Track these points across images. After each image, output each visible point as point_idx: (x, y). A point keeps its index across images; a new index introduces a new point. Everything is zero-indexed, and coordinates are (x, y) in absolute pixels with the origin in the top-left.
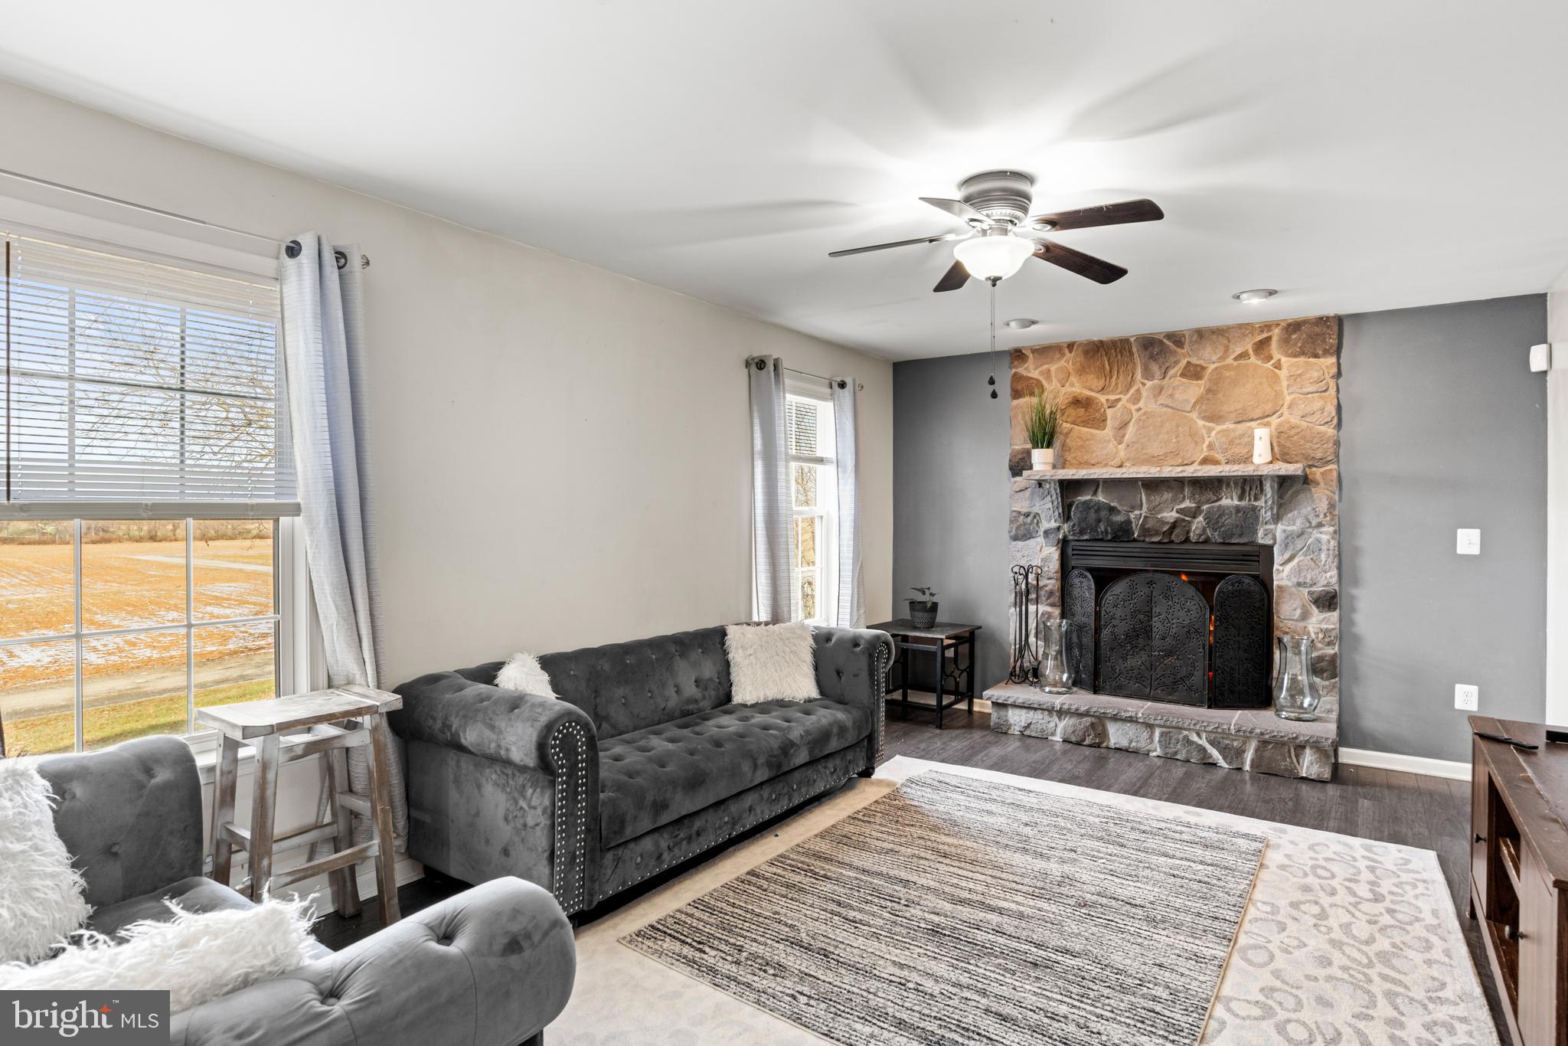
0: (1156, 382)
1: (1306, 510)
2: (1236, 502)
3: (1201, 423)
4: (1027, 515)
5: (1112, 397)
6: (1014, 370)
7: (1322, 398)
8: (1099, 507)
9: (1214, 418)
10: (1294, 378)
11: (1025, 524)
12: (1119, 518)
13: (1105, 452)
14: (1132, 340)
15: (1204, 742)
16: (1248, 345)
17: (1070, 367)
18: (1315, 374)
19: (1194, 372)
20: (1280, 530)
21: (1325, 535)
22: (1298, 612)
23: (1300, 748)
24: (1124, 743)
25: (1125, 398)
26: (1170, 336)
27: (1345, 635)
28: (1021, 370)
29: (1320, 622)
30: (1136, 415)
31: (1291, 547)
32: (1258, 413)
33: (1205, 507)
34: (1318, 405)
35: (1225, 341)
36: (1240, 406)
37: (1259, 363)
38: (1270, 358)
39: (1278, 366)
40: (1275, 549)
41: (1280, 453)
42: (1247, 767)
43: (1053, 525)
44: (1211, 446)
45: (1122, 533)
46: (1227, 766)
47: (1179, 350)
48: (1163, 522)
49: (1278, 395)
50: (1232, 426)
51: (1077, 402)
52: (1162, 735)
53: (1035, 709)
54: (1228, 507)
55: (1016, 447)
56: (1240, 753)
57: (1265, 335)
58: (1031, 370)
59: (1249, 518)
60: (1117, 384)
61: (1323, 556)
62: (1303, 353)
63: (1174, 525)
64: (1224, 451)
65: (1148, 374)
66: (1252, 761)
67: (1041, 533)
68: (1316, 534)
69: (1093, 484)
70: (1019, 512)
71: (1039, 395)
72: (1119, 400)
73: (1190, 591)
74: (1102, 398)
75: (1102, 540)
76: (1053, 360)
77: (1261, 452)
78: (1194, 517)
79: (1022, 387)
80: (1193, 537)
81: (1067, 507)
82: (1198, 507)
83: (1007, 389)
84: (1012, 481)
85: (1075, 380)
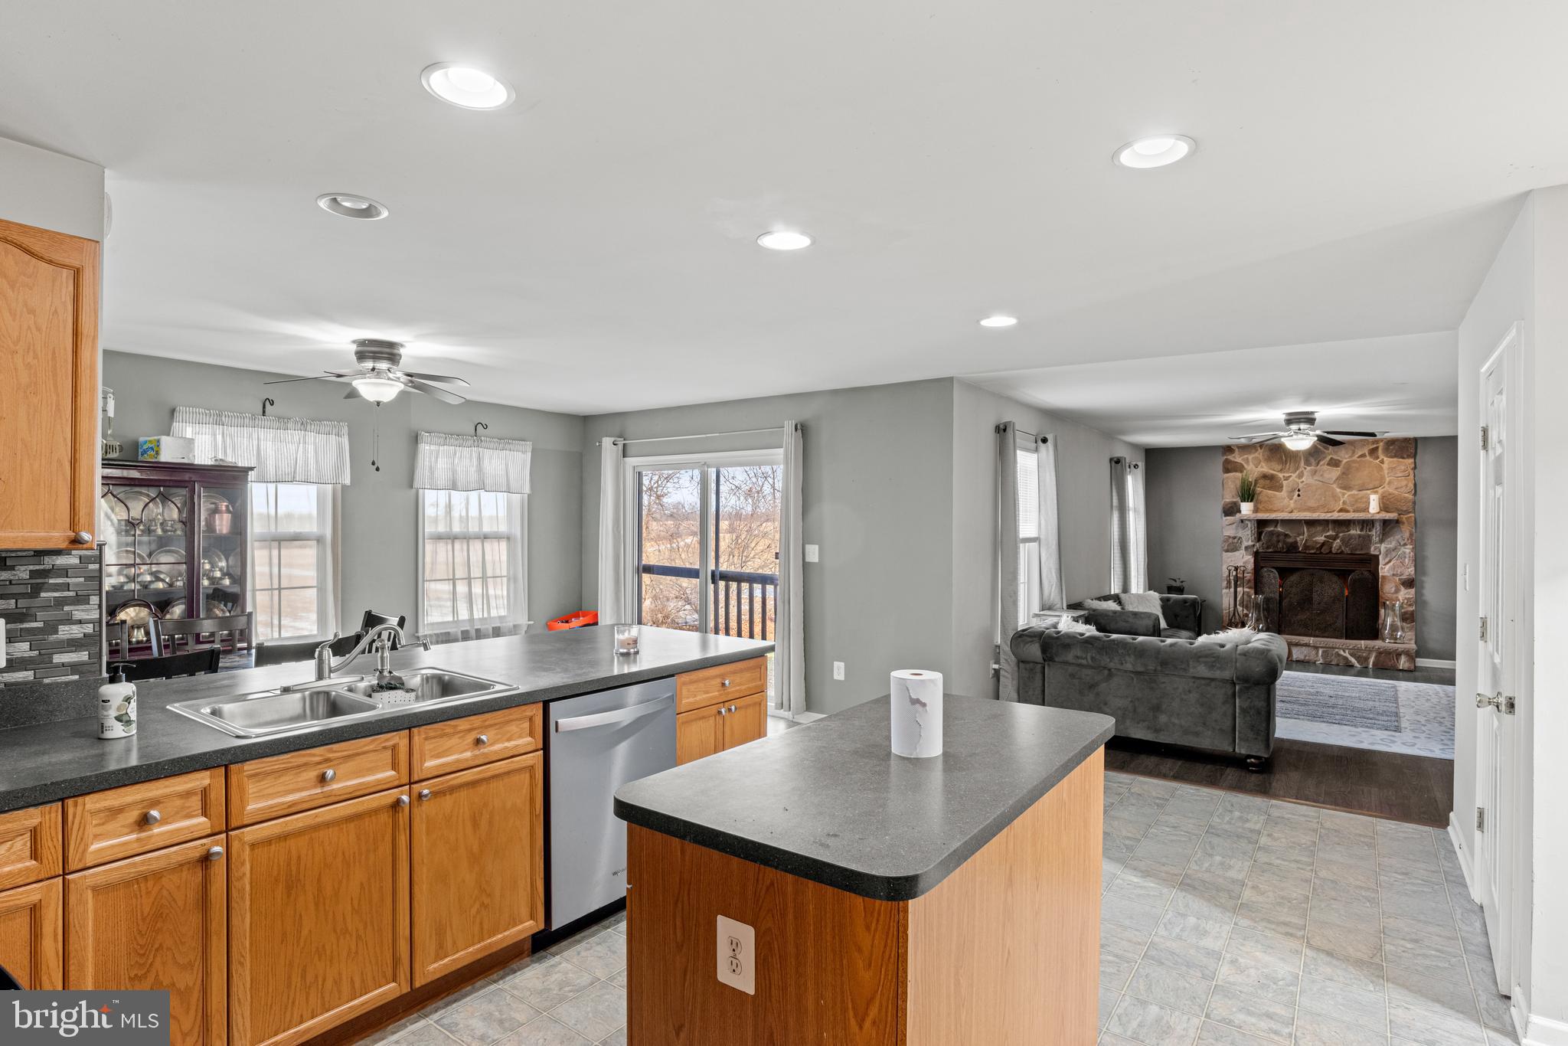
0: (1312, 467)
1: (1398, 537)
2: (1359, 532)
3: (1338, 490)
4: (1234, 538)
5: (1287, 475)
6: (1225, 457)
7: (1406, 479)
8: (1279, 534)
9: (1347, 488)
10: (1392, 469)
11: (1233, 543)
12: (1290, 540)
13: (1281, 504)
15: (1347, 654)
16: (1366, 451)
17: (1261, 457)
18: (1403, 468)
19: (1335, 463)
20: (1383, 547)
21: (1408, 550)
22: (1393, 589)
23: (1399, 655)
24: (1302, 657)
25: (1294, 476)
27: (1419, 601)
28: (1230, 457)
29: (1405, 594)
30: (1300, 485)
31: (1389, 556)
32: (1371, 486)
33: (1341, 535)
34: (1404, 483)
35: (1353, 448)
36: (1361, 482)
37: (1372, 460)
38: (1378, 458)
39: (1382, 462)
40: (1380, 557)
41: (1385, 507)
42: (1371, 666)
43: (1250, 543)
44: (1344, 503)
45: (1293, 547)
46: (1359, 666)
47: (1326, 451)
48: (1316, 542)
49: (1382, 478)
50: (1356, 492)
51: (1265, 477)
52: (1323, 652)
54: (1354, 535)
55: (1227, 500)
56: (1367, 659)
57: (1375, 446)
58: (1237, 458)
59: (1367, 540)
60: (1289, 469)
61: (1407, 560)
62: (1395, 456)
63: (1323, 544)
64: (1352, 505)
65: (1308, 463)
66: (1374, 662)
67: (1243, 548)
68: (1403, 549)
69: (1275, 522)
70: (1229, 537)
71: (1241, 472)
72: (1290, 476)
73: (1335, 579)
74: (1281, 475)
75: (1280, 552)
76: (1250, 453)
77: (1374, 507)
78: (1335, 540)
79: (1230, 467)
80: (1334, 550)
81: (1260, 534)
82: (1337, 535)
83: (1221, 468)
84: (1224, 518)
85: (1264, 464)
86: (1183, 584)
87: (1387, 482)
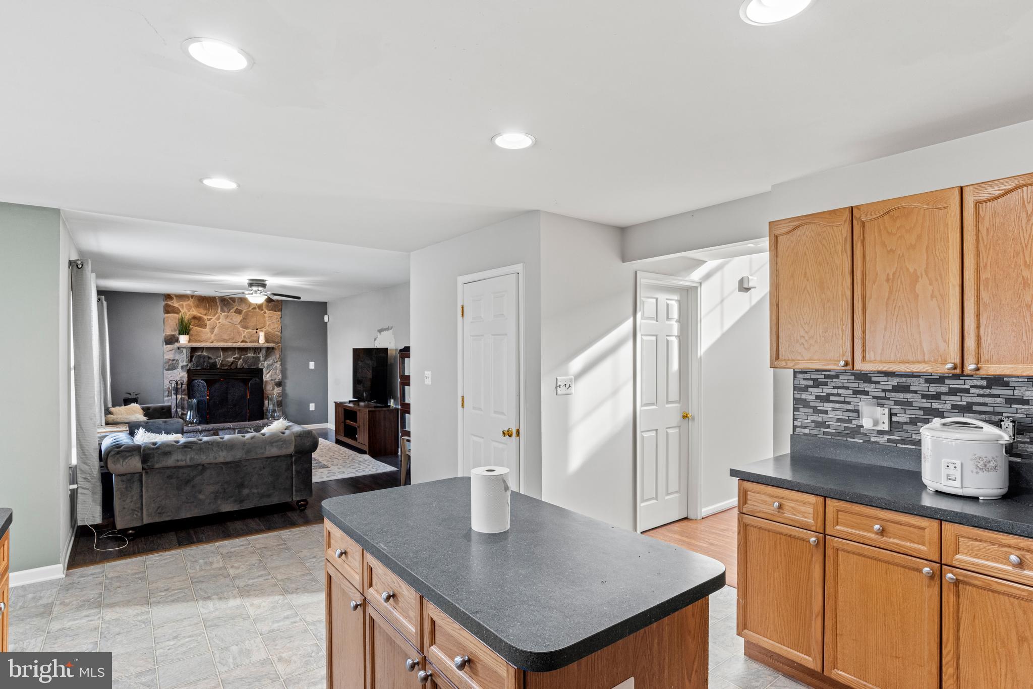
0: (225, 313)
1: (273, 357)
2: (253, 355)
3: (241, 329)
4: (173, 360)
5: (209, 317)
6: (166, 302)
7: (277, 324)
8: (204, 357)
9: (246, 327)
10: (270, 317)
11: (173, 364)
12: (212, 361)
13: (206, 337)
14: (217, 298)
17: (192, 304)
18: (276, 317)
19: (238, 312)
20: (266, 363)
21: (278, 365)
22: (271, 388)
25: (214, 318)
26: (231, 298)
27: (284, 394)
28: (170, 303)
29: (277, 391)
30: (218, 325)
31: (269, 369)
32: (260, 327)
33: (242, 357)
34: (276, 326)
36: (254, 324)
37: (259, 311)
38: (263, 310)
39: (265, 313)
40: (264, 370)
41: (267, 341)
43: (185, 364)
44: (244, 337)
45: (214, 365)
47: (234, 304)
48: (228, 362)
49: (265, 322)
50: (252, 330)
51: (195, 318)
53: (190, 432)
54: (250, 357)
55: (168, 333)
58: (175, 303)
59: (256, 360)
60: (211, 313)
61: (278, 371)
62: (272, 310)
63: (232, 363)
64: (249, 338)
65: (223, 311)
67: (180, 367)
68: (276, 365)
69: (202, 349)
70: (170, 360)
71: (178, 314)
72: (212, 319)
73: (241, 384)
74: (205, 317)
75: (205, 369)
76: (185, 301)
77: (262, 340)
78: (239, 360)
79: (170, 310)
80: (238, 367)
81: (192, 357)
82: (240, 357)
83: (162, 309)
84: (165, 346)
85: (194, 309)
86: (137, 396)
87: (267, 325)
